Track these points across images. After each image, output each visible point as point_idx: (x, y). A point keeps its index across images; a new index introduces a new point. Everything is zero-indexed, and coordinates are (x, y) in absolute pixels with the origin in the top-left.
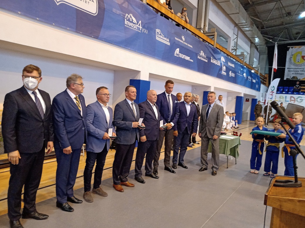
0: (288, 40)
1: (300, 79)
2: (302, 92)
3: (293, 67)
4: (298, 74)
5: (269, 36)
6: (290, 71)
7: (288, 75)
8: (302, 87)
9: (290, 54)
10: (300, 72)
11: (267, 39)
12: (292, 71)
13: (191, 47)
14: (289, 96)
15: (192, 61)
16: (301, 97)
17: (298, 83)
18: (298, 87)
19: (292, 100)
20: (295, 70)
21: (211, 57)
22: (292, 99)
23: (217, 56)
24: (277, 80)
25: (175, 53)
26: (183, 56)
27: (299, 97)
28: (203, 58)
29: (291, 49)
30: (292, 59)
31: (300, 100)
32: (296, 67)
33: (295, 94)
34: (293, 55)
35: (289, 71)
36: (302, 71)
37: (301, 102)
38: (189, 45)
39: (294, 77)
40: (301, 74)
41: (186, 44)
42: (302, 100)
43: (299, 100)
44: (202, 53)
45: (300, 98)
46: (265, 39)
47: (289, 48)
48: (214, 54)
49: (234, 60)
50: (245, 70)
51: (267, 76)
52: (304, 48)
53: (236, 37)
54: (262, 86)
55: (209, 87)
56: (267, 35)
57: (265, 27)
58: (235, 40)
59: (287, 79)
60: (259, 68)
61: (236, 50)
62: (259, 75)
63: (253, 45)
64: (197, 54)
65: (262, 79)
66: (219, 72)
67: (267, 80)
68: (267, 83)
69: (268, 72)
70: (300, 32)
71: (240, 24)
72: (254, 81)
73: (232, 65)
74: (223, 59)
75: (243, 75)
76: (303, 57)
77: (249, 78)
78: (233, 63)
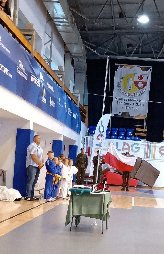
1: (132, 117)
2: (138, 136)
3: (122, 96)
4: (129, 108)
5: (91, 44)
6: (119, 103)
7: (117, 110)
8: (137, 129)
9: (119, 77)
10: (132, 106)
11: (89, 48)
12: (122, 103)
13: (9, 52)
14: (121, 142)
15: (10, 76)
19: (126, 149)
20: (126, 102)
21: (31, 73)
22: (126, 147)
23: (36, 71)
24: (108, 116)
27: (135, 144)
28: (22, 72)
29: (119, 69)
30: (122, 84)
31: (136, 148)
32: (128, 98)
33: (128, 139)
34: (122, 78)
36: (136, 104)
37: (137, 151)
38: (7, 50)
39: (124, 113)
40: (134, 109)
41: (4, 47)
42: (139, 148)
43: (134, 148)
44: (21, 65)
45: (136, 146)
46: (86, 48)
47: (117, 66)
48: (33, 68)
49: (52, 79)
50: (65, 98)
51: (86, 109)
52: (137, 70)
53: (49, 39)
54: (82, 124)
55: (27, 121)
56: (88, 41)
57: (86, 29)
58: (49, 45)
59: (115, 114)
60: (79, 95)
61: (50, 62)
62: (78, 106)
63: (68, 55)
64: (16, 66)
65: (81, 113)
66: (39, 97)
67: (87, 116)
68: (87, 120)
69: (86, 103)
70: (134, 43)
71: (55, 20)
72: (74, 116)
73: (51, 88)
74: (41, 77)
75: (63, 105)
76: (136, 83)
77: (69, 110)
78: (52, 85)
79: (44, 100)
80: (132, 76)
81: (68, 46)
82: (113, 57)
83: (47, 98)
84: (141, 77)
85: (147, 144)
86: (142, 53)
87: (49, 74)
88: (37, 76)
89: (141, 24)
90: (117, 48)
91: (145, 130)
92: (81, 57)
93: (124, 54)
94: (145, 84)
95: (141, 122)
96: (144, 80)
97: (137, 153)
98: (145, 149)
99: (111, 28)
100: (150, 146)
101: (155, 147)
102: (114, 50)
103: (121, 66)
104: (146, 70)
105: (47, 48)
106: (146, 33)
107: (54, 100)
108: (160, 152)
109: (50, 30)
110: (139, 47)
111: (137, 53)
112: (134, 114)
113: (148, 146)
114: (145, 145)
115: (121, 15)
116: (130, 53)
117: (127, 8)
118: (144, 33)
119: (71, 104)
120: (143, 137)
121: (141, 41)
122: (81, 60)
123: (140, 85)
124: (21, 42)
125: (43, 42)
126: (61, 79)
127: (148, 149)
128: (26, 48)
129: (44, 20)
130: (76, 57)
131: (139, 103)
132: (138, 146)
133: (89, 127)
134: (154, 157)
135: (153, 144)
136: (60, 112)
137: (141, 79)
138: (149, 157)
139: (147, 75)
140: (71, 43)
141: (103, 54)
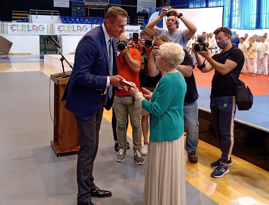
100: (4, 25)
101: (7, 25)
108: (11, 29)
113: (2, 25)
127: (2, 27)
134: (7, 33)
135: (5, 23)
138: (4, 33)
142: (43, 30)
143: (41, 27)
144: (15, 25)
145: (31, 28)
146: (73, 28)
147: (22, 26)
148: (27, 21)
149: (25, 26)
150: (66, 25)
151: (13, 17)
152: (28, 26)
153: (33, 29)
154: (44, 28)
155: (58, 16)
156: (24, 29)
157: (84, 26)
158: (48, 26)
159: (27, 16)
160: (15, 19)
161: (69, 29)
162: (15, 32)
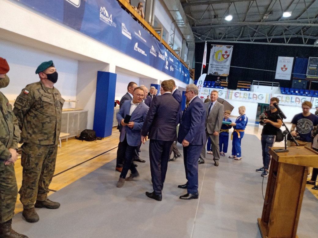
0: (212, 39)
2: (222, 86)
3: (215, 63)
4: (218, 70)
7: (211, 71)
8: (222, 82)
9: (213, 52)
10: (220, 69)
11: (196, 36)
12: (214, 67)
15: (146, 55)
16: (222, 91)
17: (219, 78)
18: (219, 82)
20: (216, 66)
21: (159, 52)
23: (163, 51)
24: (205, 75)
25: (135, 47)
26: (140, 50)
27: (220, 91)
28: (153, 52)
29: (214, 48)
30: (215, 56)
31: (221, 93)
32: (218, 64)
33: (216, 88)
34: (215, 53)
35: (212, 67)
36: (222, 68)
38: (144, 40)
39: (215, 73)
40: (221, 70)
41: (142, 38)
42: (222, 93)
44: (153, 48)
46: (195, 36)
47: (212, 46)
48: (160, 49)
49: (173, 55)
50: (180, 65)
51: (194, 70)
52: (224, 48)
53: (173, 32)
54: (191, 79)
55: (156, 80)
56: (196, 32)
57: (195, 25)
58: (173, 36)
59: (210, 74)
60: (189, 63)
61: (173, 45)
62: (189, 69)
63: (184, 41)
64: (150, 49)
65: (191, 74)
66: (164, 66)
67: (194, 74)
68: (193, 77)
69: (194, 67)
70: (223, 33)
71: (177, 21)
72: (186, 75)
73: (172, 60)
74: (166, 54)
75: (179, 69)
76: (223, 55)
77: (183, 72)
78: (172, 58)
79: (167, 68)
80: (221, 51)
81: (184, 35)
82: (209, 41)
83: (169, 66)
84: (226, 52)
85: (227, 91)
86: (228, 38)
87: (171, 52)
88: (163, 54)
89: (227, 21)
90: (213, 35)
91: (227, 82)
92: (191, 42)
93: (217, 39)
94: (228, 56)
95: (225, 78)
96: (228, 54)
97: (221, 96)
98: (226, 94)
99: (209, 24)
100: (229, 92)
101: (232, 92)
102: (211, 37)
103: (215, 46)
104: (230, 47)
105: (172, 37)
106: (230, 27)
107: (173, 67)
108: (235, 95)
109: (173, 26)
110: (226, 34)
111: (224, 38)
112: (221, 73)
113: (228, 92)
114: (226, 91)
115: (215, 17)
116: (220, 38)
117: (219, 12)
118: (229, 27)
119: (184, 69)
120: (225, 87)
121: (227, 31)
122: (191, 43)
123: (226, 56)
124: (154, 36)
125: (170, 34)
126: (179, 55)
127: (227, 94)
128: (157, 39)
129: (170, 21)
130: (189, 42)
131: (224, 67)
132: (222, 92)
133: (194, 81)
134: (231, 99)
135: (231, 91)
136: (176, 74)
137: (226, 53)
138: (228, 99)
139: (230, 51)
140: (186, 34)
141: (204, 39)
142: (261, 99)
143: (261, 96)
144: (238, 93)
145: (251, 96)
146: (292, 99)
147: (244, 94)
148: (249, 90)
149: (247, 94)
150: (285, 96)
151: (238, 86)
152: (249, 94)
153: (253, 97)
154: (263, 97)
155: (277, 88)
156: (245, 96)
157: (303, 98)
158: (267, 95)
159: (250, 86)
160: (239, 88)
161: (287, 100)
162: (238, 99)
